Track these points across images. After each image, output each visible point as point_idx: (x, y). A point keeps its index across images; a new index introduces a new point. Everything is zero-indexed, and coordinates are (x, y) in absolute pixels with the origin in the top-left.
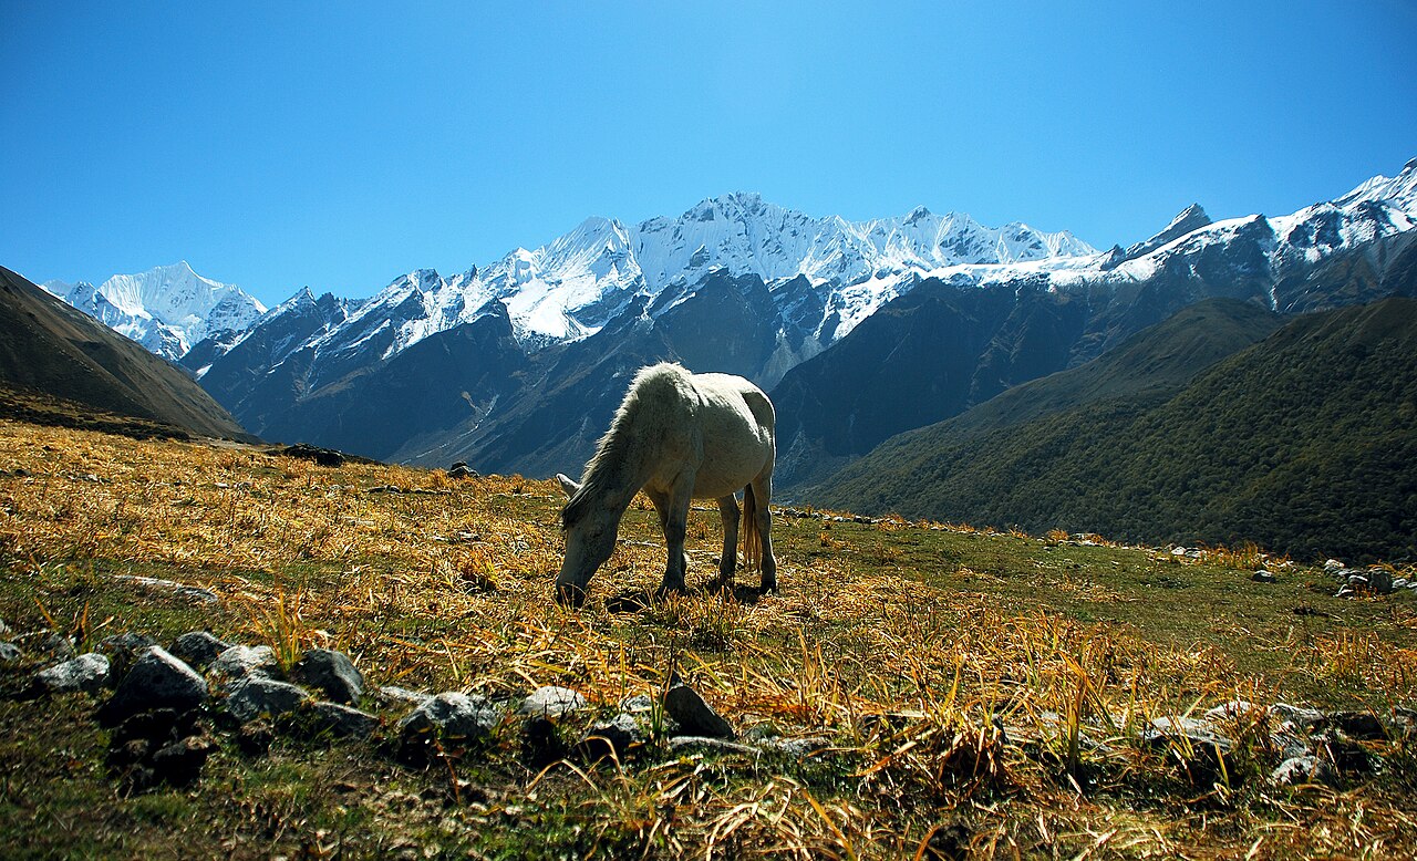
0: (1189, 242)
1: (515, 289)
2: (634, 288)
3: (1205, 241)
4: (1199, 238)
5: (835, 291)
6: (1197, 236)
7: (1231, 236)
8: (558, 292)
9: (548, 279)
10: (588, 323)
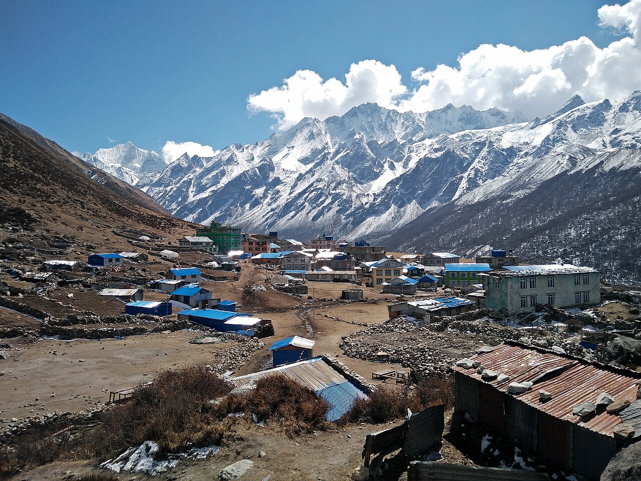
0: (569, 115)
1: (275, 150)
2: (324, 148)
3: (577, 114)
4: (574, 113)
5: (410, 145)
6: (573, 112)
7: (591, 111)
8: (293, 151)
9: (288, 146)
10: (306, 164)
